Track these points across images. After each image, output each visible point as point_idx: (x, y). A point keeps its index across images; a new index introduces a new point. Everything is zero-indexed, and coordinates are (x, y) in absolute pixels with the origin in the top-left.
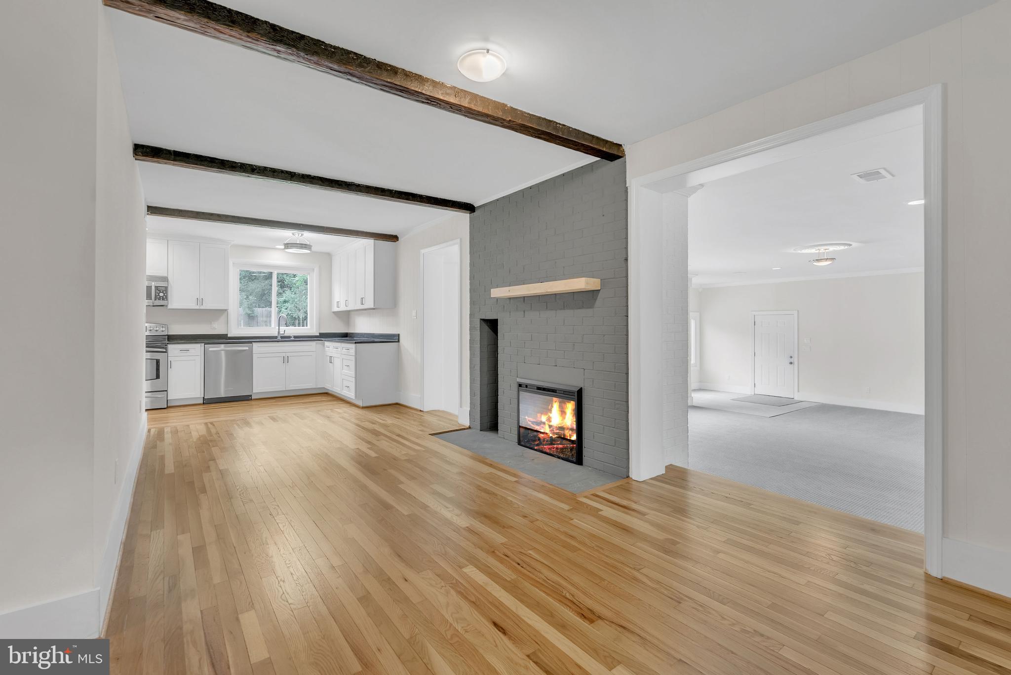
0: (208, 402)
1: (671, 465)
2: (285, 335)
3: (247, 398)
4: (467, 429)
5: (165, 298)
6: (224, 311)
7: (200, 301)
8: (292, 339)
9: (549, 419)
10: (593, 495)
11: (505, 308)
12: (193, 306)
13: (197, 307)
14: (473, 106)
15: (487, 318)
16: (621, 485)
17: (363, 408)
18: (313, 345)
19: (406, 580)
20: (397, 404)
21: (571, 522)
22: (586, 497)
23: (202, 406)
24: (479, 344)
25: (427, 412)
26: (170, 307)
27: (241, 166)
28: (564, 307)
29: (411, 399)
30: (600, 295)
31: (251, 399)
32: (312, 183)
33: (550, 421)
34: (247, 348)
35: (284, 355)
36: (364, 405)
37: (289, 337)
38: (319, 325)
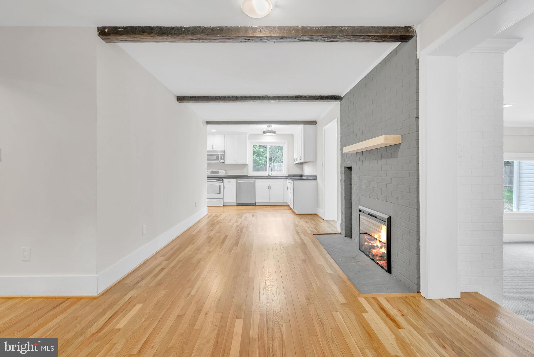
0: (239, 205)
1: (476, 293)
2: (272, 175)
3: (254, 205)
4: (339, 234)
5: (224, 159)
6: (246, 165)
7: (236, 160)
8: (275, 177)
9: (379, 237)
10: (373, 298)
11: (355, 160)
12: (233, 162)
13: (235, 163)
14: (273, 34)
15: (347, 166)
16: (406, 297)
17: (297, 214)
18: (282, 181)
19: (206, 315)
20: (316, 214)
21: (334, 313)
22: (366, 299)
23: (236, 207)
24: (344, 182)
25: (327, 221)
26: (225, 163)
27: (215, 97)
28: (382, 157)
29: (320, 212)
30: (401, 147)
31: (255, 205)
32: (246, 100)
33: (380, 238)
34: (253, 182)
35: (268, 185)
36: (298, 213)
37: (274, 177)
38: (288, 171)
